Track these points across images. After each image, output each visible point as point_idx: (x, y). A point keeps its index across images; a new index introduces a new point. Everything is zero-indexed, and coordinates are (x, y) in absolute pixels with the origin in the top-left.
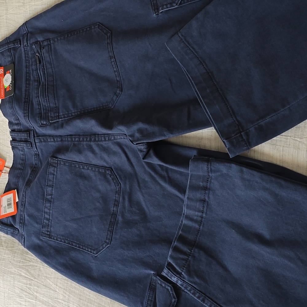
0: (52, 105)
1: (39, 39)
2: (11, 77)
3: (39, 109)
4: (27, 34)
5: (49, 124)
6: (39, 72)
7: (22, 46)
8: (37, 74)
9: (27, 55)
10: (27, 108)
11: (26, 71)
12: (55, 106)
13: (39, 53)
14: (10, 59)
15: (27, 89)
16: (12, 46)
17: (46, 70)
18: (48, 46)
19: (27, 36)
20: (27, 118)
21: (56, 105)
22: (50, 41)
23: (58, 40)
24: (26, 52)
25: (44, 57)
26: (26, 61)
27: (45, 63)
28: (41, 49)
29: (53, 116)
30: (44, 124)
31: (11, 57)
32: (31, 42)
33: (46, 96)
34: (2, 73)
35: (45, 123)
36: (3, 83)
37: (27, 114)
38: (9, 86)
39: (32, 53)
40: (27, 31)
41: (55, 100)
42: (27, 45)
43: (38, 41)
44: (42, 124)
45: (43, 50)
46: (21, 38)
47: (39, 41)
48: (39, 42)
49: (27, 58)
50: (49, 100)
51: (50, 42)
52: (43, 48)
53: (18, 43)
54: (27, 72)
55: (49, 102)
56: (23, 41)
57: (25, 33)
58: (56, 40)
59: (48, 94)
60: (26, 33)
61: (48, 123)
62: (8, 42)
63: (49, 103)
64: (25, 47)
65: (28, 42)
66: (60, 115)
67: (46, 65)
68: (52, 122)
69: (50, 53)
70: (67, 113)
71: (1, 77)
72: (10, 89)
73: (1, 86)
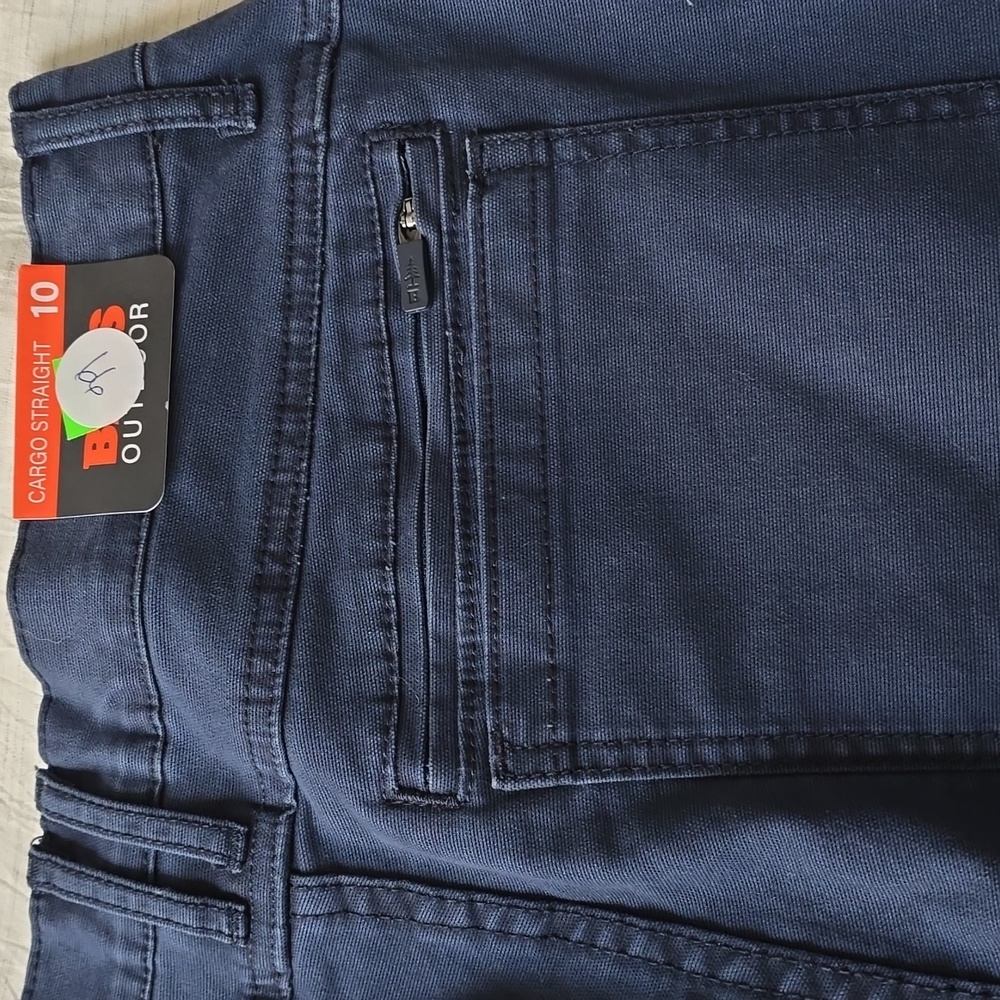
0: (513, 647)
1: (444, 112)
2: (139, 358)
3: (388, 657)
4: (335, 53)
5: (476, 800)
6: (407, 360)
7: (275, 133)
8: (389, 381)
9: (302, 215)
10: (284, 641)
11: (286, 332)
12: (545, 657)
13: (427, 213)
14: (146, 216)
15: (281, 477)
16: (185, 119)
17: (486, 360)
18: (533, 180)
19: (332, 65)
20: (275, 718)
21: (552, 652)
22: (549, 143)
23: (631, 145)
24: (302, 186)
25: (480, 259)
26: (290, 259)
27: (483, 302)
28: (455, 189)
29: (521, 737)
30: (426, 794)
31: (157, 204)
32: (367, 123)
33: (468, 566)
34: (54, 310)
35: (435, 784)
36: (51, 391)
37: (278, 692)
38: (120, 427)
39: (360, 201)
40: (336, 26)
41: (549, 610)
42: (321, 139)
43: (430, 125)
44: (402, 789)
45: (478, 199)
46: (273, 76)
47: (442, 123)
48: (445, 135)
49: (301, 239)
50: (493, 600)
51: (550, 150)
52: (482, 187)
53: (238, 102)
54: (287, 345)
55: (494, 616)
56: (291, 98)
57: (311, 36)
58: (614, 142)
59: (492, 557)
60: (319, 44)
61: (468, 793)
62: (154, 78)
63: (494, 630)
64: (302, 152)
65: (339, 115)
66: (589, 744)
67: (484, 317)
68: (508, 787)
69: (543, 234)
70: (651, 732)
71: (35, 346)
72: (131, 454)
73: (33, 415)
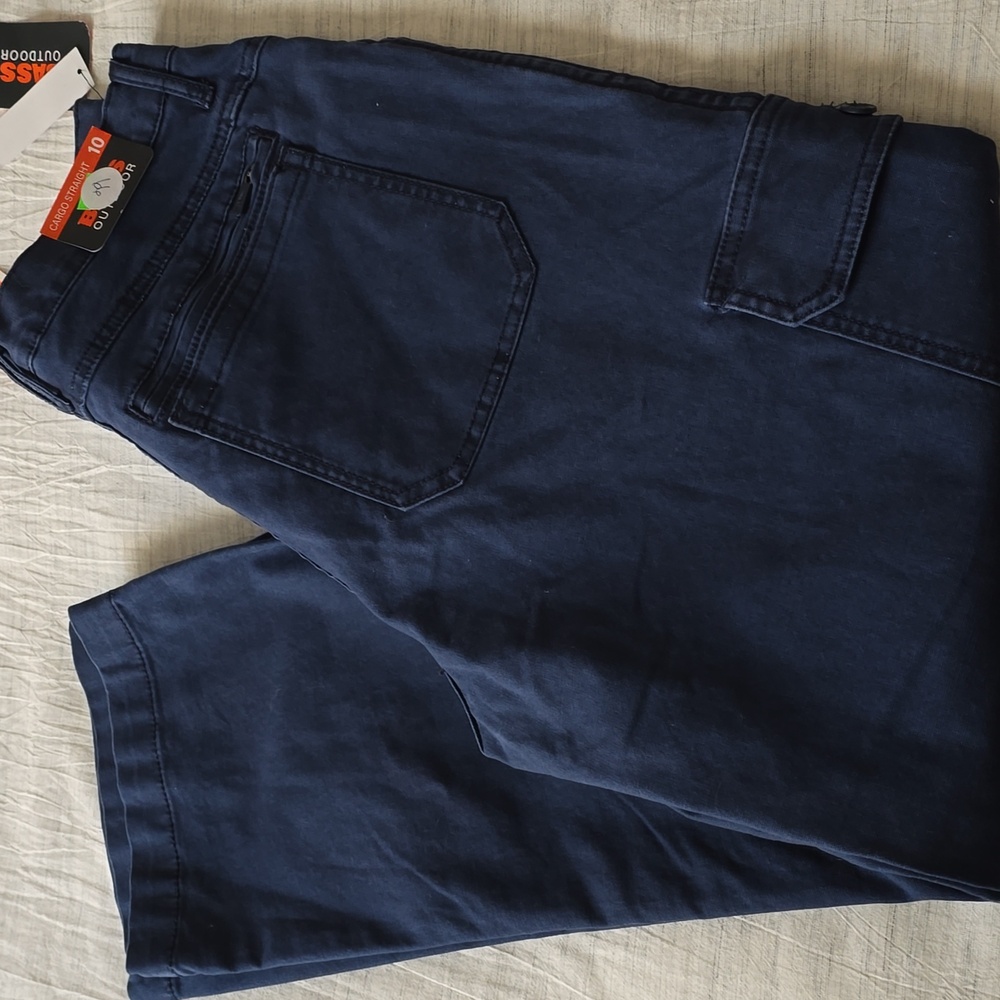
0: (205, 369)
1: (280, 131)
2: (120, 187)
3: (156, 351)
4: (250, 85)
5: (161, 425)
6: (227, 234)
7: (215, 114)
8: (217, 240)
9: (215, 155)
10: (119, 328)
11: (187, 202)
12: (214, 379)
13: (256, 175)
14: (151, 128)
15: (155, 262)
16: (181, 93)
17: (253, 247)
18: (299, 175)
19: (246, 91)
20: (100, 356)
21: (218, 378)
22: (312, 160)
23: (342, 176)
24: (220, 141)
25: (268, 202)
26: (202, 172)
27: (262, 221)
28: (269, 167)
29: (189, 407)
30: (142, 413)
31: (158, 124)
32: (253, 122)
33: (203, 328)
34: (98, 152)
35: (147, 410)
36: (80, 186)
37: (107, 346)
38: (99, 213)
39: (238, 158)
40: (254, 73)
41: (224, 359)
42: (232, 124)
43: (274, 134)
44: (134, 407)
45: (275, 175)
46: (223, 85)
47: (279, 135)
48: (277, 141)
49: (210, 165)
50: (204, 346)
51: (311, 164)
52: (280, 170)
53: (205, 94)
54: (185, 208)
55: (202, 353)
56: (226, 101)
57: (244, 74)
58: (336, 171)
59: (212, 327)
60: (246, 78)
61: (158, 420)
62: (173, 69)
63: (199, 359)
64: (223, 126)
65: (242, 116)
66: (216, 422)
67: (260, 227)
68: (174, 424)
69: (294, 201)
70: (240, 427)
71: (83, 164)
72: (98, 225)
73: (69, 192)
